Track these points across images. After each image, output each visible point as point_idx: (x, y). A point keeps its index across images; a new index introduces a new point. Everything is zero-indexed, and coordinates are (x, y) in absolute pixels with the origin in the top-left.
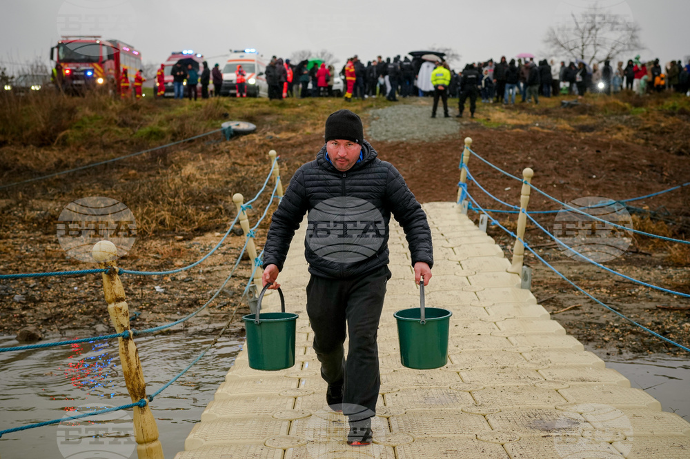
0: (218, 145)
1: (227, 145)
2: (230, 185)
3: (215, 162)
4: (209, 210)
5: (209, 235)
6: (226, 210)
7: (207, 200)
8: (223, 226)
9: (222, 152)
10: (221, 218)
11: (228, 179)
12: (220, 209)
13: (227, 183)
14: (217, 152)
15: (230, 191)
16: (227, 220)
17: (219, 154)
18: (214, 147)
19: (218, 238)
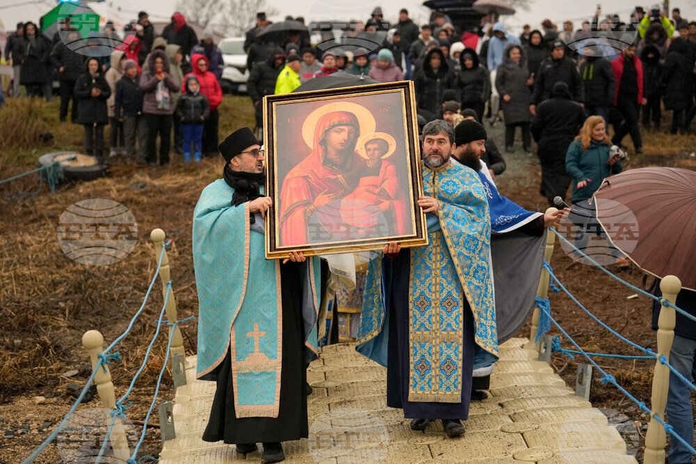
0: (33, 203)
1: (51, 202)
2: (61, 289)
3: (28, 238)
4: (21, 348)
5: (22, 402)
6: (57, 347)
7: (16, 326)
8: (50, 382)
9: (42, 217)
10: (46, 364)
11: (57, 277)
12: (43, 344)
13: (55, 284)
14: (31, 217)
15: (62, 305)
16: (59, 370)
17: (34, 221)
18: (24, 206)
19: (42, 407)
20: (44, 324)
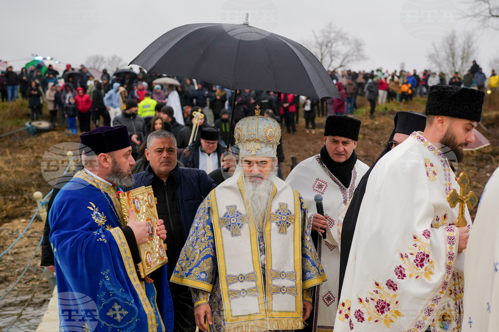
0: (23, 141)
1: (31, 141)
2: (34, 177)
3: (21, 156)
4: (16, 200)
5: (16, 222)
6: (31, 200)
7: (14, 191)
8: (27, 214)
9: (27, 147)
10: (26, 207)
11: (33, 171)
12: (25, 199)
13: (31, 174)
14: (23, 147)
15: (33, 182)
16: (31, 209)
17: (24, 149)
18: (20, 143)
19: (24, 224)
20: (26, 191)
